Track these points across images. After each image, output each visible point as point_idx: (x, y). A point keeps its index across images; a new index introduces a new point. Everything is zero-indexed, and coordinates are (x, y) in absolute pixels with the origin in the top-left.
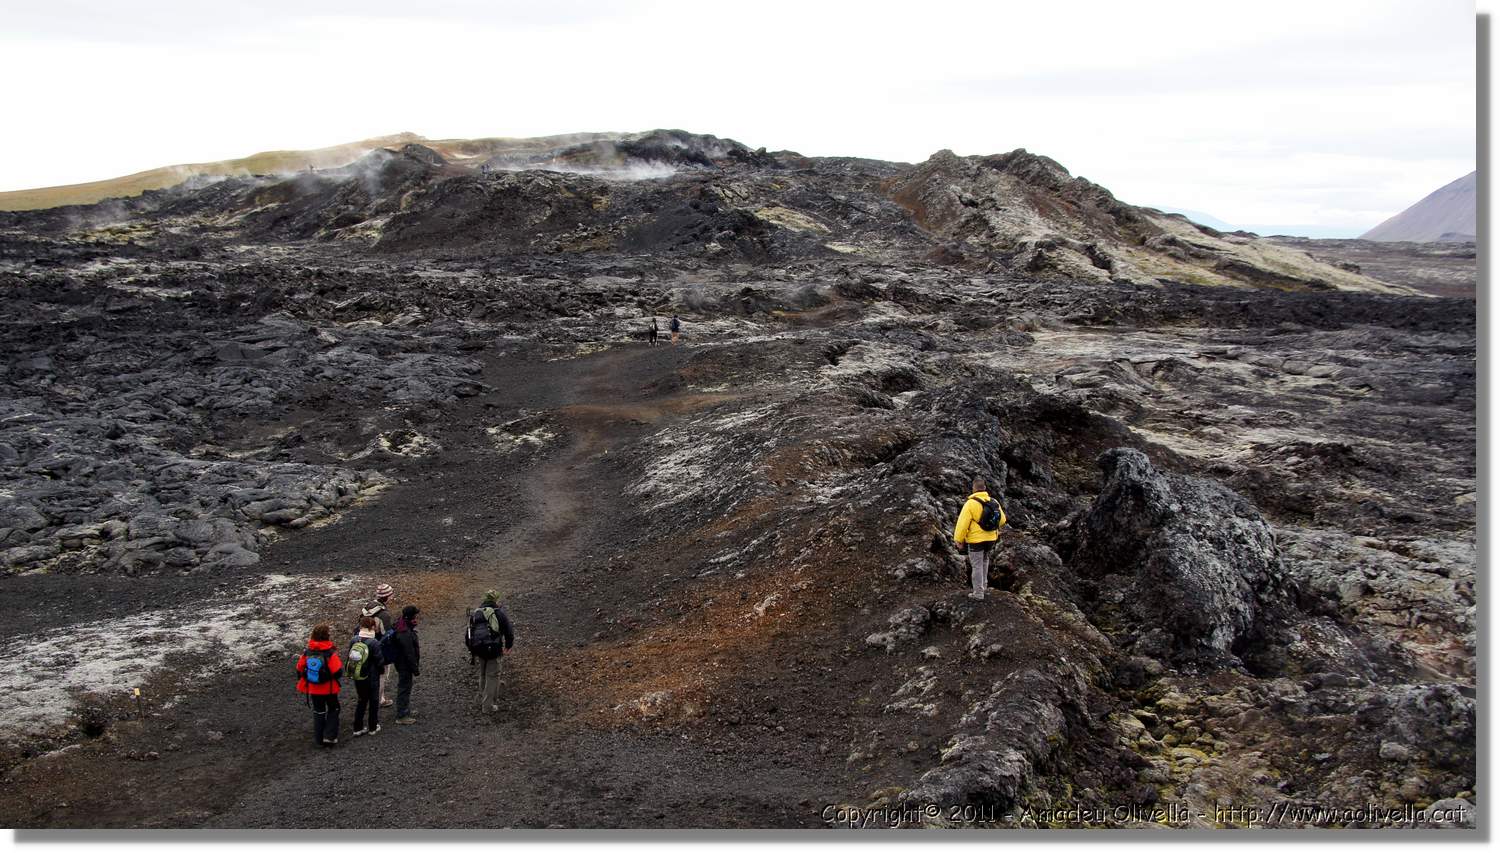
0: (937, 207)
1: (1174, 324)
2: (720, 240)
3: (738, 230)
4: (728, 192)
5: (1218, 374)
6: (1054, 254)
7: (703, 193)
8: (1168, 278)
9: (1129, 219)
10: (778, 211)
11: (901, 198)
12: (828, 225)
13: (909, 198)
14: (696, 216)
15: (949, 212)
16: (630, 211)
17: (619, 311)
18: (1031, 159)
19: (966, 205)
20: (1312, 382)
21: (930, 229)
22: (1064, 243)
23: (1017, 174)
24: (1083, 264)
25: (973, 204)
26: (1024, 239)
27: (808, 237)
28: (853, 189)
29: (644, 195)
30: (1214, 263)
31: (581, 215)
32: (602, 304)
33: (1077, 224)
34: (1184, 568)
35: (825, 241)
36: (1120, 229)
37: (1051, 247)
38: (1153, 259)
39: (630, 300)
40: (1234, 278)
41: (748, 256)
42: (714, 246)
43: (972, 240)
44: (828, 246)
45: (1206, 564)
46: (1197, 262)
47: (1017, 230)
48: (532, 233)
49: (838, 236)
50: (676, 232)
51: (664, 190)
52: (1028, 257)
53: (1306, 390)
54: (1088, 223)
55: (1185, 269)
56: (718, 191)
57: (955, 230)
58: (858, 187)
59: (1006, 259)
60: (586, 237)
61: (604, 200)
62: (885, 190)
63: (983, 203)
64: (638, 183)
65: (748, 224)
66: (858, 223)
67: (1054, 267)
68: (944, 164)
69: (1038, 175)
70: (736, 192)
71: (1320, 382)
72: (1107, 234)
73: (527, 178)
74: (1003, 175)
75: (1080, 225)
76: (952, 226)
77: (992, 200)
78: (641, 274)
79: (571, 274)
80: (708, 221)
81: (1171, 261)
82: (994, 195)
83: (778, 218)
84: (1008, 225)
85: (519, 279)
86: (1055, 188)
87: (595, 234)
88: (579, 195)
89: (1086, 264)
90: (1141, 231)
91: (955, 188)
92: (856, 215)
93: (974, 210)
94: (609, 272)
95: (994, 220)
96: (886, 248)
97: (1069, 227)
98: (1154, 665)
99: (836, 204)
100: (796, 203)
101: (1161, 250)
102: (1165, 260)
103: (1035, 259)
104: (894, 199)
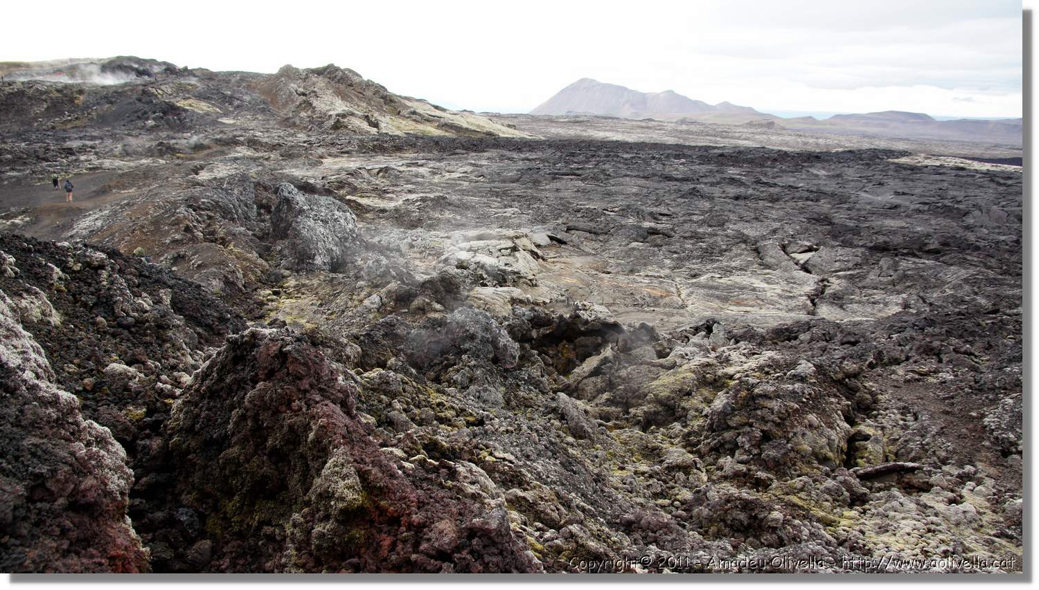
0: (283, 96)
1: (400, 152)
2: (154, 119)
3: (165, 113)
4: (160, 91)
5: (411, 173)
6: (346, 120)
7: (144, 92)
8: (412, 132)
9: (391, 101)
10: (190, 101)
11: (263, 92)
12: (220, 108)
13: (267, 92)
14: (139, 105)
15: (290, 98)
16: (98, 104)
17: (83, 158)
18: (337, 69)
19: (300, 95)
20: (458, 175)
21: (279, 109)
22: (353, 114)
23: (329, 78)
24: (362, 125)
25: (304, 94)
26: (331, 113)
27: (208, 115)
28: (236, 88)
29: (107, 94)
30: (437, 124)
31: (66, 107)
32: (72, 154)
33: (362, 104)
34: (304, 232)
35: (218, 118)
36: (387, 106)
37: (344, 116)
38: (404, 122)
39: (90, 151)
40: (447, 131)
41: (171, 127)
42: (150, 123)
43: (303, 114)
44: (219, 120)
45: (316, 230)
46: (428, 124)
47: (328, 108)
48: (35, 119)
49: (226, 115)
50: (127, 115)
51: (120, 91)
52: (332, 122)
53: (454, 179)
54: (369, 104)
55: (421, 127)
56: (154, 90)
57: (293, 109)
58: (238, 87)
59: (320, 124)
60: (70, 120)
61: (82, 98)
62: (254, 88)
63: (310, 94)
64: (103, 87)
65: (172, 109)
66: (238, 106)
67: (346, 127)
68: (288, 73)
69: (342, 78)
70: (165, 92)
71: (461, 175)
72: (380, 110)
73: (30, 85)
74: (321, 78)
75: (364, 105)
76: (292, 107)
77: (315, 92)
78: (102, 139)
79: (57, 140)
80: (147, 108)
81: (414, 123)
82: (315, 89)
83: (190, 105)
84: (323, 106)
85: (23, 144)
86: (351, 85)
87: (77, 119)
88: (66, 96)
89: (365, 126)
90: (398, 108)
91: (293, 86)
92: (236, 103)
93: (304, 98)
94: (81, 138)
95: (315, 103)
96: (254, 120)
97: (358, 106)
98: (287, 273)
99: (225, 96)
100: (201, 97)
101: (408, 118)
102: (411, 122)
103: (335, 123)
104: (259, 93)
